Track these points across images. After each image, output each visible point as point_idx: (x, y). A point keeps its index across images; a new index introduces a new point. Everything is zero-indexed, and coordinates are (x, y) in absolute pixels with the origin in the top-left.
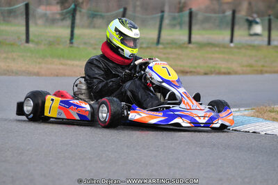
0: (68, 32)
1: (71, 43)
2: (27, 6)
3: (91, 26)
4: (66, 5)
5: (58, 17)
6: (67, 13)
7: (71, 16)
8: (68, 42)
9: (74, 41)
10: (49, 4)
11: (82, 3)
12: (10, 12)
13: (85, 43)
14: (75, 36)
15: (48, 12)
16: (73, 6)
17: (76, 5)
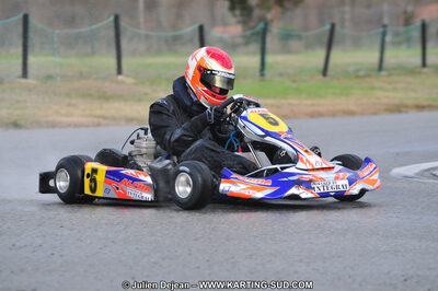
0: (256, 60)
1: (262, 75)
2: (201, 29)
3: (286, 50)
4: (252, 24)
5: (240, 40)
6: (253, 34)
7: (260, 39)
8: (258, 74)
9: (266, 72)
10: (225, 24)
11: (272, 21)
12: (176, 39)
13: (281, 75)
14: (267, 66)
15: (226, 36)
16: (261, 25)
17: (266, 24)
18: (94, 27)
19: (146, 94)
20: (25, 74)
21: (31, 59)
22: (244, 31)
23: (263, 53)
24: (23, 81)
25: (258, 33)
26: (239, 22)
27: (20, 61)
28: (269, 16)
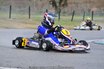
1: (59, 20)
2: (47, 10)
3: (64, 16)
4: (57, 10)
6: (57, 12)
7: (59, 13)
11: (61, 9)
12: (41, 12)
13: (63, 20)
14: (60, 18)
16: (59, 10)
17: (60, 10)
18: (25, 9)
19: (35, 23)
20: (10, 18)
21: (11, 15)
22: (55, 11)
23: (59, 16)
24: (10, 19)
25: (58, 12)
26: (54, 9)
27: (9, 15)
28: (61, 8)
